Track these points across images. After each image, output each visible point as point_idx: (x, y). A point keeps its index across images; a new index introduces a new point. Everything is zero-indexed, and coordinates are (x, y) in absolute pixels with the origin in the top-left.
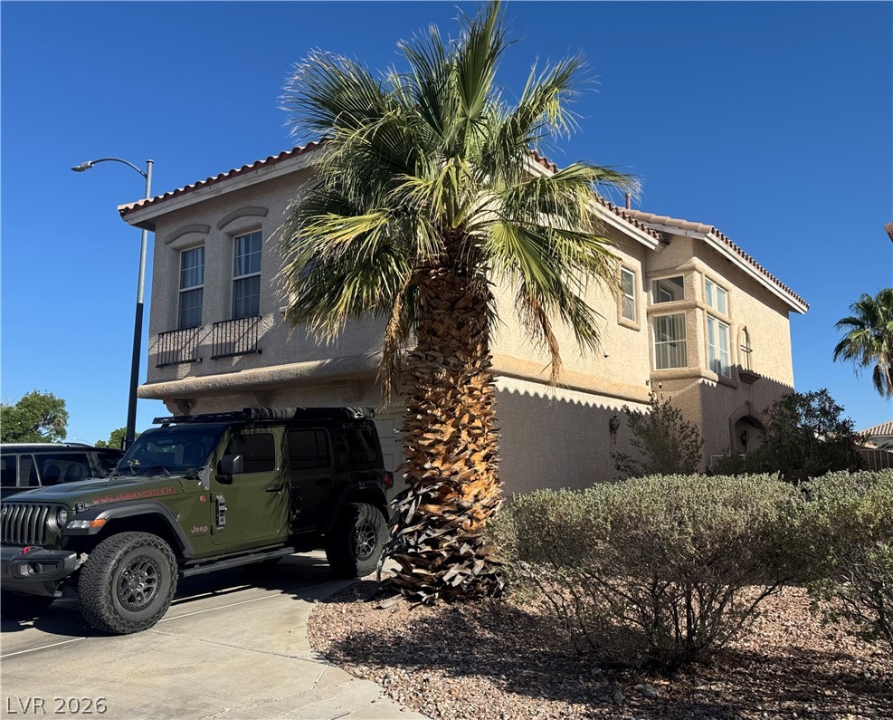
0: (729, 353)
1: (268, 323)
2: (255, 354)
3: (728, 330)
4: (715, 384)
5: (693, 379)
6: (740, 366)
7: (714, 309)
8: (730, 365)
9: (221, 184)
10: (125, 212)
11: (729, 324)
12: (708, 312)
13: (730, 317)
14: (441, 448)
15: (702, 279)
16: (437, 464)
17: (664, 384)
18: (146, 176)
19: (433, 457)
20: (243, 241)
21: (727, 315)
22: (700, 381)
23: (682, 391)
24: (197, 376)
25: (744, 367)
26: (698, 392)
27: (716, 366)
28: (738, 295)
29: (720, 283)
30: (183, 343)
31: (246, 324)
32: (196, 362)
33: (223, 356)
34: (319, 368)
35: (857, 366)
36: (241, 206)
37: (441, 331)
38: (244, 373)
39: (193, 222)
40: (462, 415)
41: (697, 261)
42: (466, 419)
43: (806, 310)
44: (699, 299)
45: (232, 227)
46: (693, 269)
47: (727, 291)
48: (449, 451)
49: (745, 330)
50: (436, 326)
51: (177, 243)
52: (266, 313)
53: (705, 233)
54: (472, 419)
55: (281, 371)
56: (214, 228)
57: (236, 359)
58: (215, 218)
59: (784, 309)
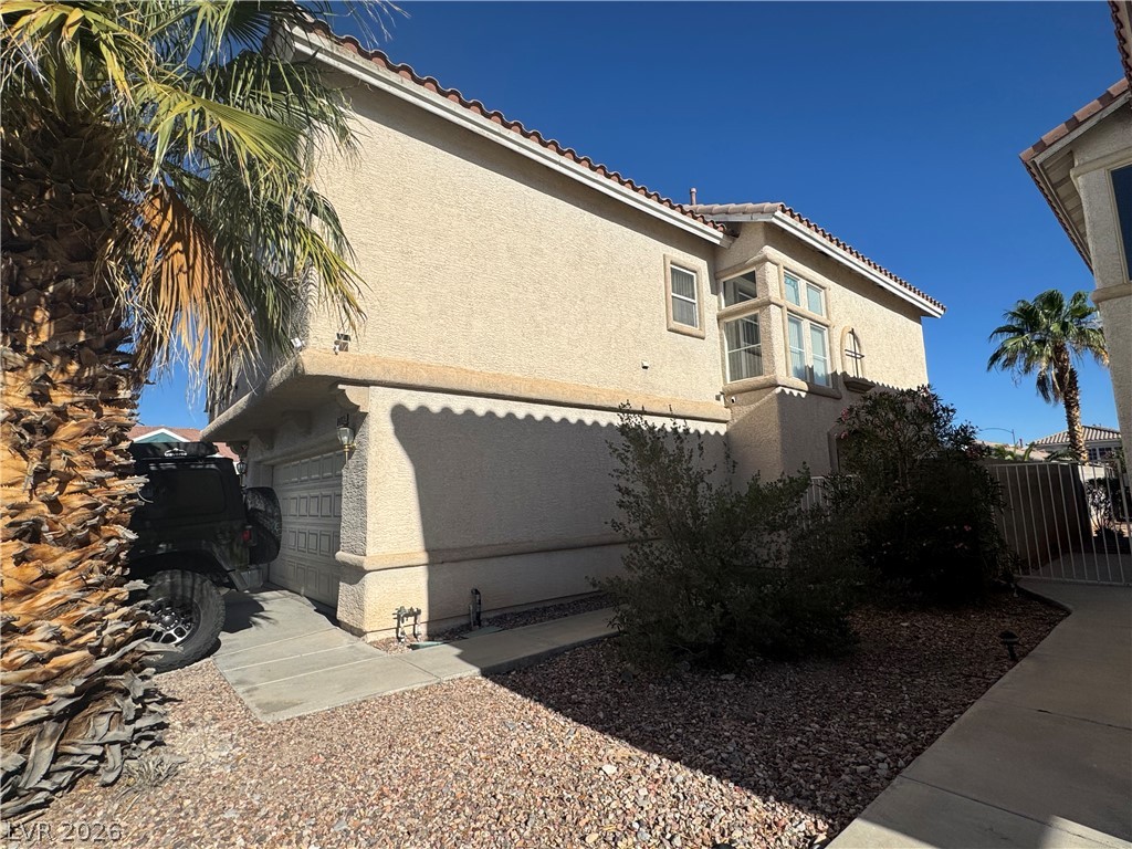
0: (828, 358)
3: (826, 332)
4: (803, 395)
5: (769, 390)
6: (844, 374)
7: (803, 308)
8: (830, 372)
11: (827, 326)
12: (788, 310)
13: (828, 318)
15: (779, 272)
17: (739, 398)
21: (825, 317)
22: (778, 390)
23: (757, 404)
25: (851, 374)
26: (775, 405)
27: (807, 374)
28: (836, 291)
29: (810, 278)
35: (1016, 373)
41: (769, 251)
43: (942, 312)
44: (774, 295)
46: (765, 260)
47: (824, 288)
49: (852, 332)
53: (772, 212)
59: (915, 313)
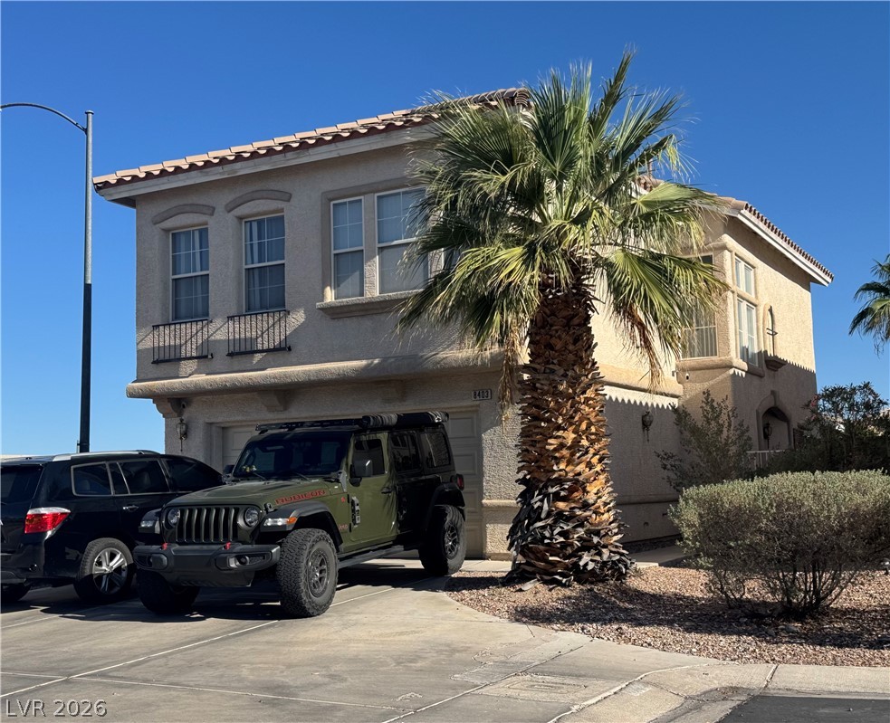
0: (755, 337)
1: (297, 318)
2: (282, 351)
3: (754, 311)
4: (744, 374)
5: (723, 370)
6: (766, 352)
7: (742, 290)
8: (756, 351)
9: (238, 165)
10: (102, 187)
11: (755, 306)
12: (738, 296)
13: (757, 297)
14: (565, 452)
15: (732, 258)
16: (562, 466)
17: (692, 375)
18: (86, 131)
19: (558, 461)
20: (255, 226)
21: (753, 296)
22: (731, 371)
23: (711, 382)
24: (207, 374)
25: (770, 353)
26: (729, 384)
27: (745, 353)
28: (765, 271)
29: (748, 260)
30: (188, 336)
31: (271, 319)
32: (205, 357)
33: (241, 353)
34: (366, 368)
35: (879, 341)
36: (254, 188)
37: (559, 345)
38: (269, 372)
39: (190, 202)
40: (581, 421)
41: (727, 239)
42: (584, 426)
43: (830, 280)
44: (729, 281)
45: (244, 210)
46: (724, 247)
47: (754, 267)
48: (573, 454)
49: (771, 310)
50: (553, 341)
51: (168, 224)
52: (296, 308)
53: (738, 209)
54: (590, 424)
55: (320, 371)
56: (220, 209)
57: (258, 357)
58: (221, 199)
59: (804, 280)
